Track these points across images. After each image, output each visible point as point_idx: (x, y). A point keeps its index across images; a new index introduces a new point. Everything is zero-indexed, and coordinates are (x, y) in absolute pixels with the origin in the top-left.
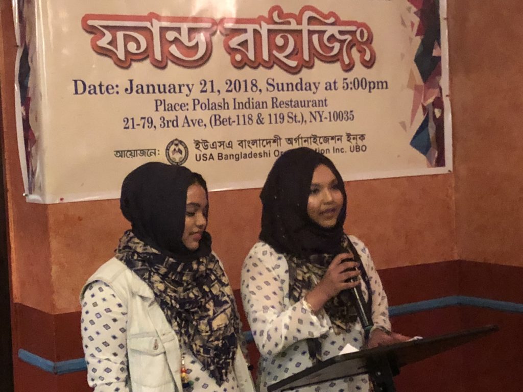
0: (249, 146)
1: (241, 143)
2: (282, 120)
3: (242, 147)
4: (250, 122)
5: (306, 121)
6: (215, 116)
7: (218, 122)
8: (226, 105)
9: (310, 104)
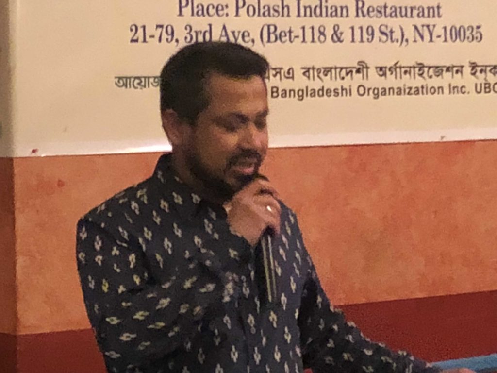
0: (319, 76)
1: (307, 71)
2: (370, 38)
3: (309, 77)
4: (322, 38)
5: (407, 41)
6: (269, 27)
7: (273, 37)
8: (286, 9)
9: (415, 12)
